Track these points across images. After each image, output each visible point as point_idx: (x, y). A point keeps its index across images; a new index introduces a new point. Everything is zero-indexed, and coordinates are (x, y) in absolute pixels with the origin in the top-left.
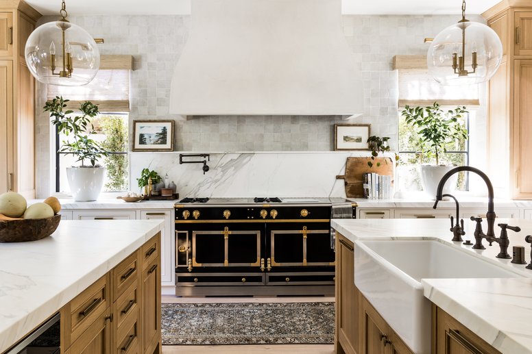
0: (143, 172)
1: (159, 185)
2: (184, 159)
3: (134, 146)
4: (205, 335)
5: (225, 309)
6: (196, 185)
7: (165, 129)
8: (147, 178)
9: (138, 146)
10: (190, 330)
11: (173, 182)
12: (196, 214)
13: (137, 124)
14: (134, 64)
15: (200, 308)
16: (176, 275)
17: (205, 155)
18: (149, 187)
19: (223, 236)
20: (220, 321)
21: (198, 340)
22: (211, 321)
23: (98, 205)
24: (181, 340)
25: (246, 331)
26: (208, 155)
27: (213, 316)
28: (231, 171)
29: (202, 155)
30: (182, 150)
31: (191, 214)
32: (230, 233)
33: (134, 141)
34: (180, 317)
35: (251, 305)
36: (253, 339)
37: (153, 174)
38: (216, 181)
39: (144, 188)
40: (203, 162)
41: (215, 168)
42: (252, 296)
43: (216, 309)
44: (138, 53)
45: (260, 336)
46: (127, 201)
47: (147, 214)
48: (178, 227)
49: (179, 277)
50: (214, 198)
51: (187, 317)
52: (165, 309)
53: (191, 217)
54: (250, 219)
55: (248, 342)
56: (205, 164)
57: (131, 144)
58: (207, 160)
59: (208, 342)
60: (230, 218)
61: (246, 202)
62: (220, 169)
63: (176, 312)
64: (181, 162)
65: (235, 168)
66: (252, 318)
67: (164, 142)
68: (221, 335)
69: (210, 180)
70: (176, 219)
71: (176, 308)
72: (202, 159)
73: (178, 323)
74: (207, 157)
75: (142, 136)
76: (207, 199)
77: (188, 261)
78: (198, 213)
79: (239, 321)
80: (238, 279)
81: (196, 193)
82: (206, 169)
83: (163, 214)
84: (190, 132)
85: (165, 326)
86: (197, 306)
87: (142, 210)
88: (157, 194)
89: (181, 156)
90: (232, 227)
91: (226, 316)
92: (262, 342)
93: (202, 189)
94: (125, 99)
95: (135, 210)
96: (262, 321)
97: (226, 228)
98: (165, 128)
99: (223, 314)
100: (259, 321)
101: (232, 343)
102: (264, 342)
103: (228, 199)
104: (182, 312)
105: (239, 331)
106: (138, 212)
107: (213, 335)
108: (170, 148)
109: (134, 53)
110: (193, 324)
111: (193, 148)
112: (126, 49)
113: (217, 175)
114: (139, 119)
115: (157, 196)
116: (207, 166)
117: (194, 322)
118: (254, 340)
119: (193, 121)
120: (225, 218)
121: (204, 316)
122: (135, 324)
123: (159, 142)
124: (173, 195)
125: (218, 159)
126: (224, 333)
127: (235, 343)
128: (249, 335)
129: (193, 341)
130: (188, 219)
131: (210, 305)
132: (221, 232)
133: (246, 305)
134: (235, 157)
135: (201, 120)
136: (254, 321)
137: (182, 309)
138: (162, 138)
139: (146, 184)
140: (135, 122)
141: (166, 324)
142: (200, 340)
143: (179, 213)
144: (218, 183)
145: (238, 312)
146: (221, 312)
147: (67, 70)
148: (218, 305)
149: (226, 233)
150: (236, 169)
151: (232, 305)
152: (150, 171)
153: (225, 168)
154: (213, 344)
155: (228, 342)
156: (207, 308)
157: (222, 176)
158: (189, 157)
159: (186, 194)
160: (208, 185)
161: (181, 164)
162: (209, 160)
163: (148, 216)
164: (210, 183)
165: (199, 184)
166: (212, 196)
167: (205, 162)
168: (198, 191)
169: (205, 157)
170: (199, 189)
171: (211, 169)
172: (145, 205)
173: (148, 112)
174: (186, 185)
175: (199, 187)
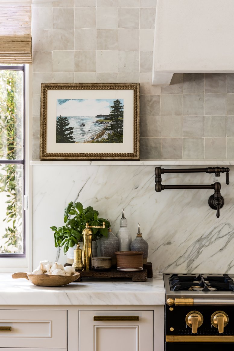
0: (68, 211)
1: (107, 243)
2: (166, 179)
3: (43, 146)
7: (117, 107)
8: (78, 227)
9: (53, 147)
11: (139, 235)
12: (220, 320)
13: (51, 93)
17: (216, 170)
18: (86, 248)
26: (226, 170)
29: (209, 170)
30: (159, 157)
31: (207, 320)
33: (44, 136)
37: (93, 216)
40: (211, 187)
46: (39, 285)
47: (96, 319)
56: (218, 191)
57: (39, 142)
64: (160, 187)
67: (117, 137)
69: (226, 230)
70: (167, 332)
72: (209, 179)
74: (223, 175)
75: (62, 122)
78: (225, 319)
81: (192, 261)
82: (217, 203)
83: (136, 319)
84: (178, 114)
87: (81, 308)
88: (106, 265)
89: (159, 171)
93: (206, 252)
94: (21, 33)
95: (65, 308)
98: (117, 102)
108: (131, 151)
111: (185, 153)
114: (53, 81)
116: (221, 197)
119: (185, 86)
123: (105, 137)
135: (205, 82)
138: (112, 128)
139: (77, 240)
140: (46, 88)
143: (175, 317)
152: (85, 207)
158: (181, 175)
159: (166, 266)
160: (222, 242)
161: (158, 190)
162: (228, 182)
163: (99, 323)
164: (226, 239)
165: (198, 241)
166: (230, 268)
167: (216, 187)
168: (197, 257)
169: (218, 175)
170: (199, 253)
171: (227, 204)
172: (91, 297)
173: (77, 65)
174: (169, 243)
175: (200, 249)
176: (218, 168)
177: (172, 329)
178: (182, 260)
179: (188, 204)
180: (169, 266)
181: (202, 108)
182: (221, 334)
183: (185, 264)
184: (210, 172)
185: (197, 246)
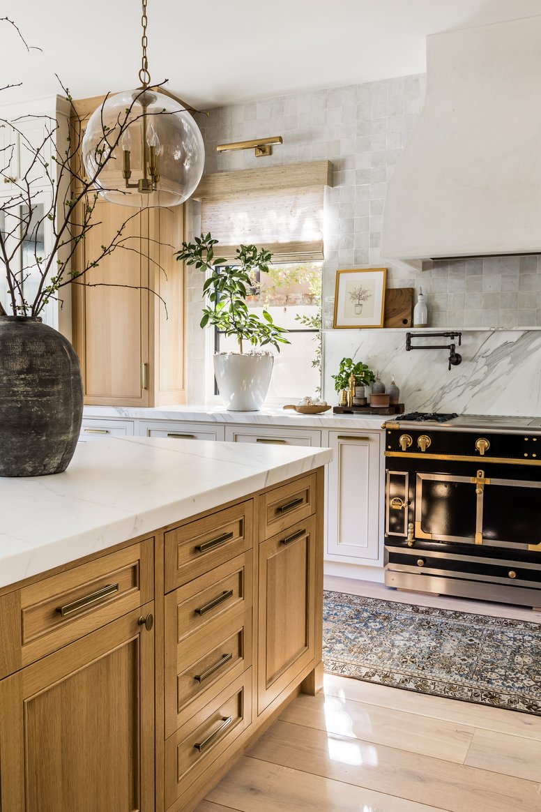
0: (342, 364)
2: (414, 342)
4: (412, 670)
5: (467, 624)
6: (436, 389)
8: (348, 375)
10: (387, 655)
11: (393, 383)
12: (423, 441)
14: (333, 174)
15: (421, 616)
16: (385, 549)
17: (452, 335)
18: (351, 391)
19: (474, 486)
20: (449, 647)
21: (396, 676)
22: (434, 644)
23: (262, 417)
24: (364, 671)
25: (494, 676)
26: (459, 334)
27: (439, 635)
28: (504, 364)
29: (447, 335)
30: (412, 326)
31: (415, 442)
32: (488, 481)
34: (379, 626)
35: (521, 626)
36: (503, 697)
37: (360, 368)
38: (475, 384)
39: (341, 391)
40: (448, 347)
41: (472, 360)
42: (530, 608)
43: (451, 622)
44: (340, 156)
45: (519, 692)
47: (339, 437)
48: (391, 463)
49: (391, 554)
50: (469, 416)
51: (391, 628)
52: (359, 608)
53: (414, 448)
54: (530, 457)
55: (492, 700)
56: (453, 350)
58: (457, 345)
59: (411, 685)
60: (487, 454)
61: (524, 424)
62: (482, 361)
63: (375, 616)
64: (409, 348)
65: (513, 359)
66: (514, 653)
68: (443, 675)
69: (463, 381)
70: (387, 449)
71: (378, 609)
72: (448, 341)
73: (372, 638)
74: (457, 338)
76: (454, 416)
77: (408, 527)
78: (429, 441)
79: (487, 652)
80: (503, 572)
81: (437, 404)
82: (456, 360)
83: (366, 439)
85: (347, 638)
86: (417, 611)
87: (332, 429)
88: (362, 403)
89: (410, 336)
90: (491, 471)
91: (464, 639)
92: (520, 706)
93: (447, 397)
94: (317, 239)
95: (320, 429)
96: (535, 662)
97: (481, 472)
99: (459, 635)
100: (528, 660)
101: (458, 696)
102: (523, 707)
103: (490, 418)
104: (387, 618)
105: (480, 675)
106: (325, 432)
107: (427, 673)
109: (333, 157)
110: (397, 643)
112: (320, 151)
113: (475, 371)
115: (363, 407)
116: (458, 356)
117: (400, 640)
118: (505, 698)
119: (434, 271)
120: (477, 454)
121: (422, 632)
122: (240, 635)
124: (391, 405)
125: (480, 341)
126: (449, 672)
127: (465, 697)
128: (497, 686)
129: (386, 676)
130: (408, 450)
131: (442, 612)
132: (470, 480)
133: (512, 624)
134: (513, 337)
136: (518, 659)
137: (388, 611)
139: (345, 385)
141: (350, 636)
142: (398, 678)
143: (392, 438)
144: (478, 387)
145: (490, 636)
146: (458, 630)
147: (149, 178)
148: (457, 615)
149: (480, 481)
150: (515, 361)
151: (482, 620)
152: (355, 362)
153: (492, 360)
154: (421, 690)
155: (450, 694)
156: (435, 618)
157: (486, 374)
158: (424, 338)
159: (417, 406)
160: (459, 390)
161: (408, 350)
162: (460, 344)
163: (340, 440)
164: (463, 387)
165: (442, 389)
166: (465, 410)
167: (452, 348)
168: (440, 400)
169: (453, 338)
170: (441, 398)
171: (465, 360)
172: (336, 422)
173: (356, 260)
174: (420, 390)
175: (443, 394)
176: (453, 333)
177: (389, 447)
178: (429, 403)
179: (434, 361)
180: (419, 407)
181: (446, 288)
182: (424, 452)
183: (431, 407)
184: (447, 336)
185: (440, 393)
